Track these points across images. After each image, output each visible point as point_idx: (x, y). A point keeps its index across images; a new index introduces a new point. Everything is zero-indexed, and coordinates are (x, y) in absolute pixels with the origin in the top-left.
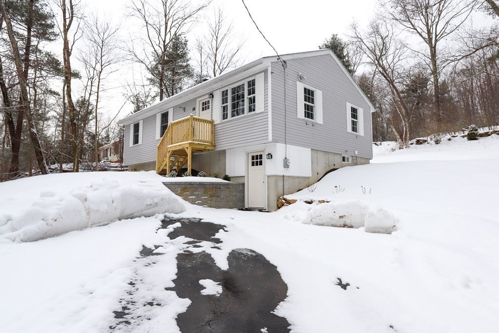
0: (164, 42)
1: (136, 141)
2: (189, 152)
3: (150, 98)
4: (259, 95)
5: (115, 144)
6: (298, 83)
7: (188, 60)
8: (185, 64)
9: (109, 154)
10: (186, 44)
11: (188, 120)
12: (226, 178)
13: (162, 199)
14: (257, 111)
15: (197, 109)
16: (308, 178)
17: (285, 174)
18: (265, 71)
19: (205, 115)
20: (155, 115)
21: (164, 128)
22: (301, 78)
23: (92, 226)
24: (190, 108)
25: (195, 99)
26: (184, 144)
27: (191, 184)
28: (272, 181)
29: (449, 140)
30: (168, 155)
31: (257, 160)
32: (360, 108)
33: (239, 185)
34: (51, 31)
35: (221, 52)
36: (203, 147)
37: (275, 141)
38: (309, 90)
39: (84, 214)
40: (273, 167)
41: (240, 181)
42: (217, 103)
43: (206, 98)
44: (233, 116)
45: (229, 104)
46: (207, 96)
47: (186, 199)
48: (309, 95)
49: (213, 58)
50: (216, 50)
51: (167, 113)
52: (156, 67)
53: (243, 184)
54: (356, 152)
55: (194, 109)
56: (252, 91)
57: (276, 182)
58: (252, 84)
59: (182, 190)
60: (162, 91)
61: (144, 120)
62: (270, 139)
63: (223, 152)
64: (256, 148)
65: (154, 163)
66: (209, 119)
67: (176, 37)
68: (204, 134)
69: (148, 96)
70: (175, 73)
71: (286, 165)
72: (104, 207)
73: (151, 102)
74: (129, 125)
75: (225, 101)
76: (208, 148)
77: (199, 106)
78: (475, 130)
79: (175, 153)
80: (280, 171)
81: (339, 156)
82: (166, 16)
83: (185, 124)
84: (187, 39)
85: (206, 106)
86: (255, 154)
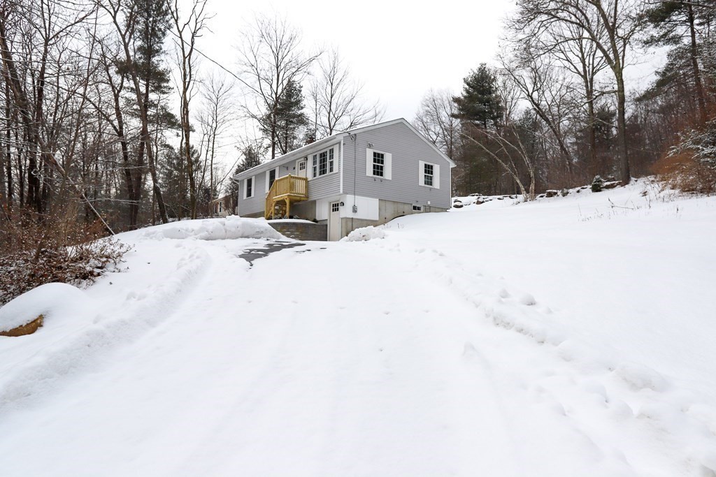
0: (276, 94)
1: (249, 194)
2: (287, 202)
3: (262, 149)
4: (335, 160)
5: (226, 199)
6: (367, 149)
7: (302, 108)
8: (299, 112)
9: (219, 210)
10: (300, 91)
11: (287, 178)
12: (315, 220)
13: (266, 230)
14: (334, 172)
15: (296, 169)
16: (376, 221)
17: (354, 217)
18: (340, 143)
19: (302, 174)
20: (265, 172)
21: (271, 183)
22: (370, 146)
23: (228, 238)
24: (291, 168)
25: (295, 160)
26: (284, 196)
27: (287, 223)
28: (344, 221)
29: (578, 192)
30: (273, 205)
31: (336, 207)
32: (436, 165)
33: (323, 226)
34: (165, 84)
35: (336, 100)
36: (298, 198)
37: (345, 193)
38: (379, 154)
39: (224, 231)
40: (345, 212)
41: (325, 223)
42: (310, 164)
43: (302, 161)
44: (320, 174)
45: (318, 165)
46: (303, 159)
47: (283, 234)
48: (379, 158)
49: (327, 107)
50: (331, 98)
51: (274, 171)
52: (269, 117)
53: (327, 225)
54: (429, 203)
55: (294, 168)
56: (331, 157)
57: (346, 222)
58: (332, 151)
59: (281, 228)
60: (274, 144)
61: (256, 176)
62: (341, 192)
63: (314, 202)
64: (335, 198)
65: (264, 212)
66: (304, 177)
67: (290, 84)
68: (300, 188)
69: (260, 147)
70: (289, 122)
71: (355, 210)
72: (233, 229)
73: (264, 153)
74: (243, 180)
75: (315, 163)
76: (302, 199)
77: (297, 166)
78: (598, 182)
79: (278, 203)
80: (350, 215)
81: (410, 206)
82: (277, 68)
83: (285, 181)
84: (301, 84)
85: (303, 166)
86: (334, 203)
